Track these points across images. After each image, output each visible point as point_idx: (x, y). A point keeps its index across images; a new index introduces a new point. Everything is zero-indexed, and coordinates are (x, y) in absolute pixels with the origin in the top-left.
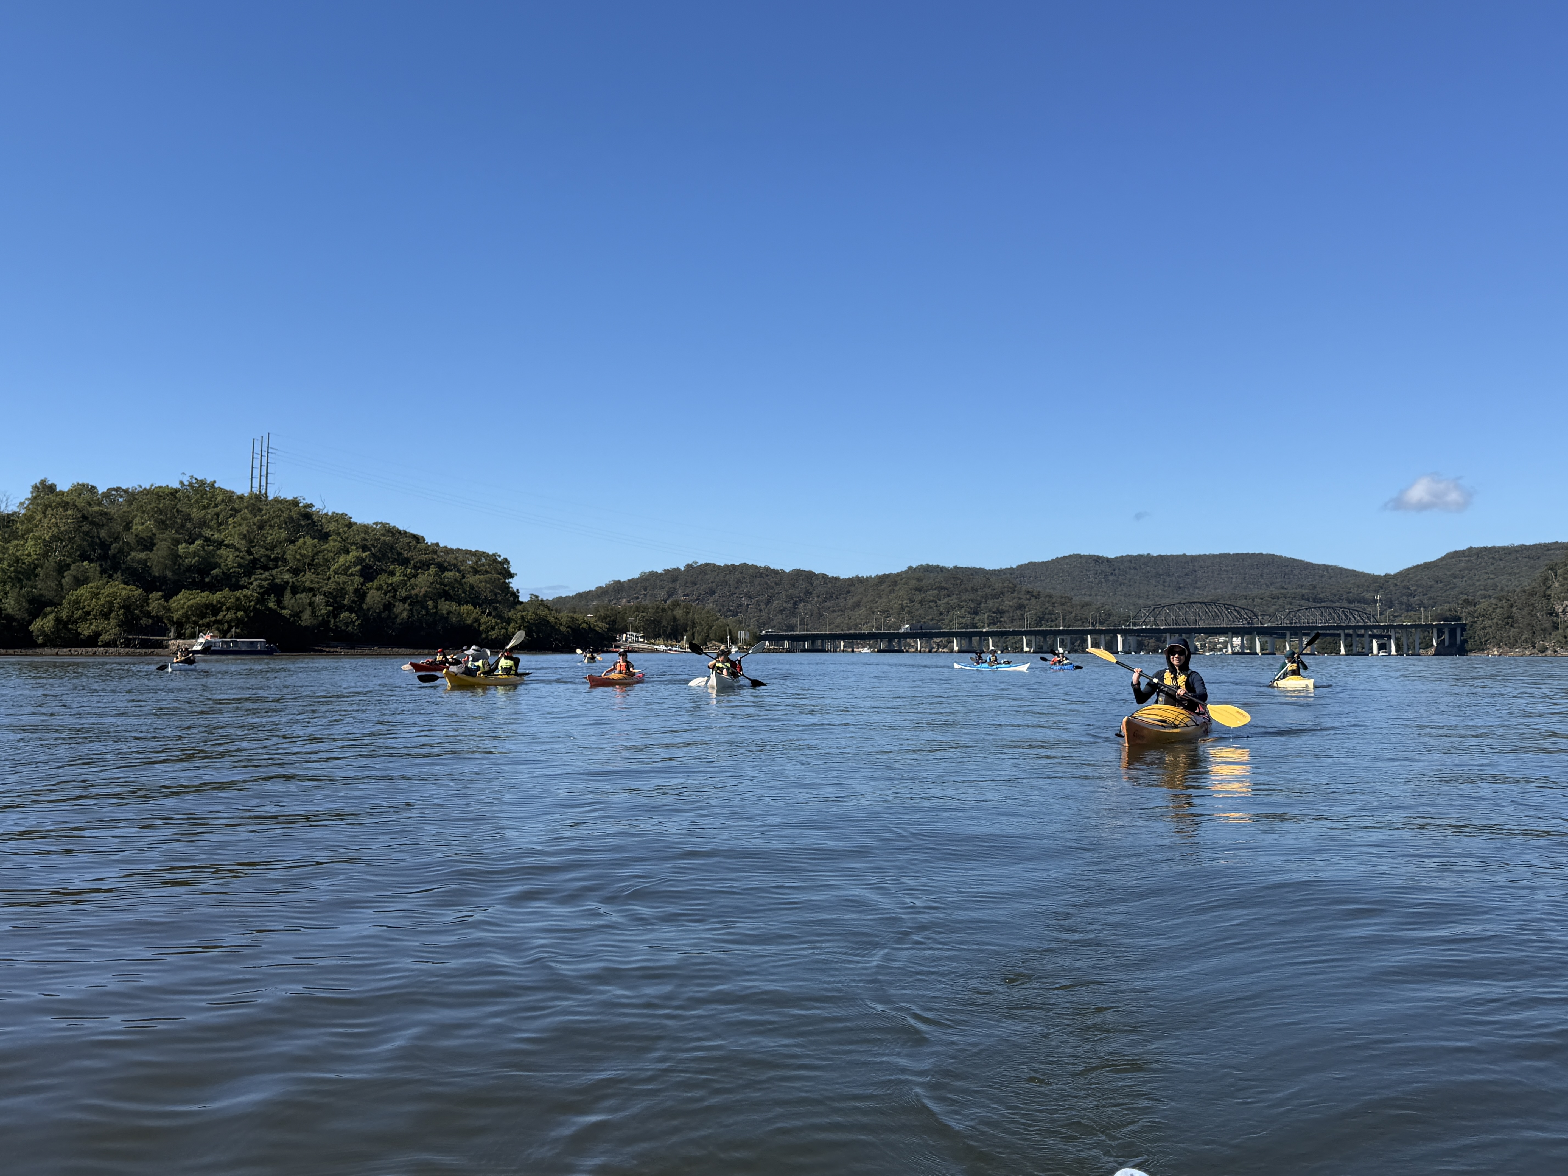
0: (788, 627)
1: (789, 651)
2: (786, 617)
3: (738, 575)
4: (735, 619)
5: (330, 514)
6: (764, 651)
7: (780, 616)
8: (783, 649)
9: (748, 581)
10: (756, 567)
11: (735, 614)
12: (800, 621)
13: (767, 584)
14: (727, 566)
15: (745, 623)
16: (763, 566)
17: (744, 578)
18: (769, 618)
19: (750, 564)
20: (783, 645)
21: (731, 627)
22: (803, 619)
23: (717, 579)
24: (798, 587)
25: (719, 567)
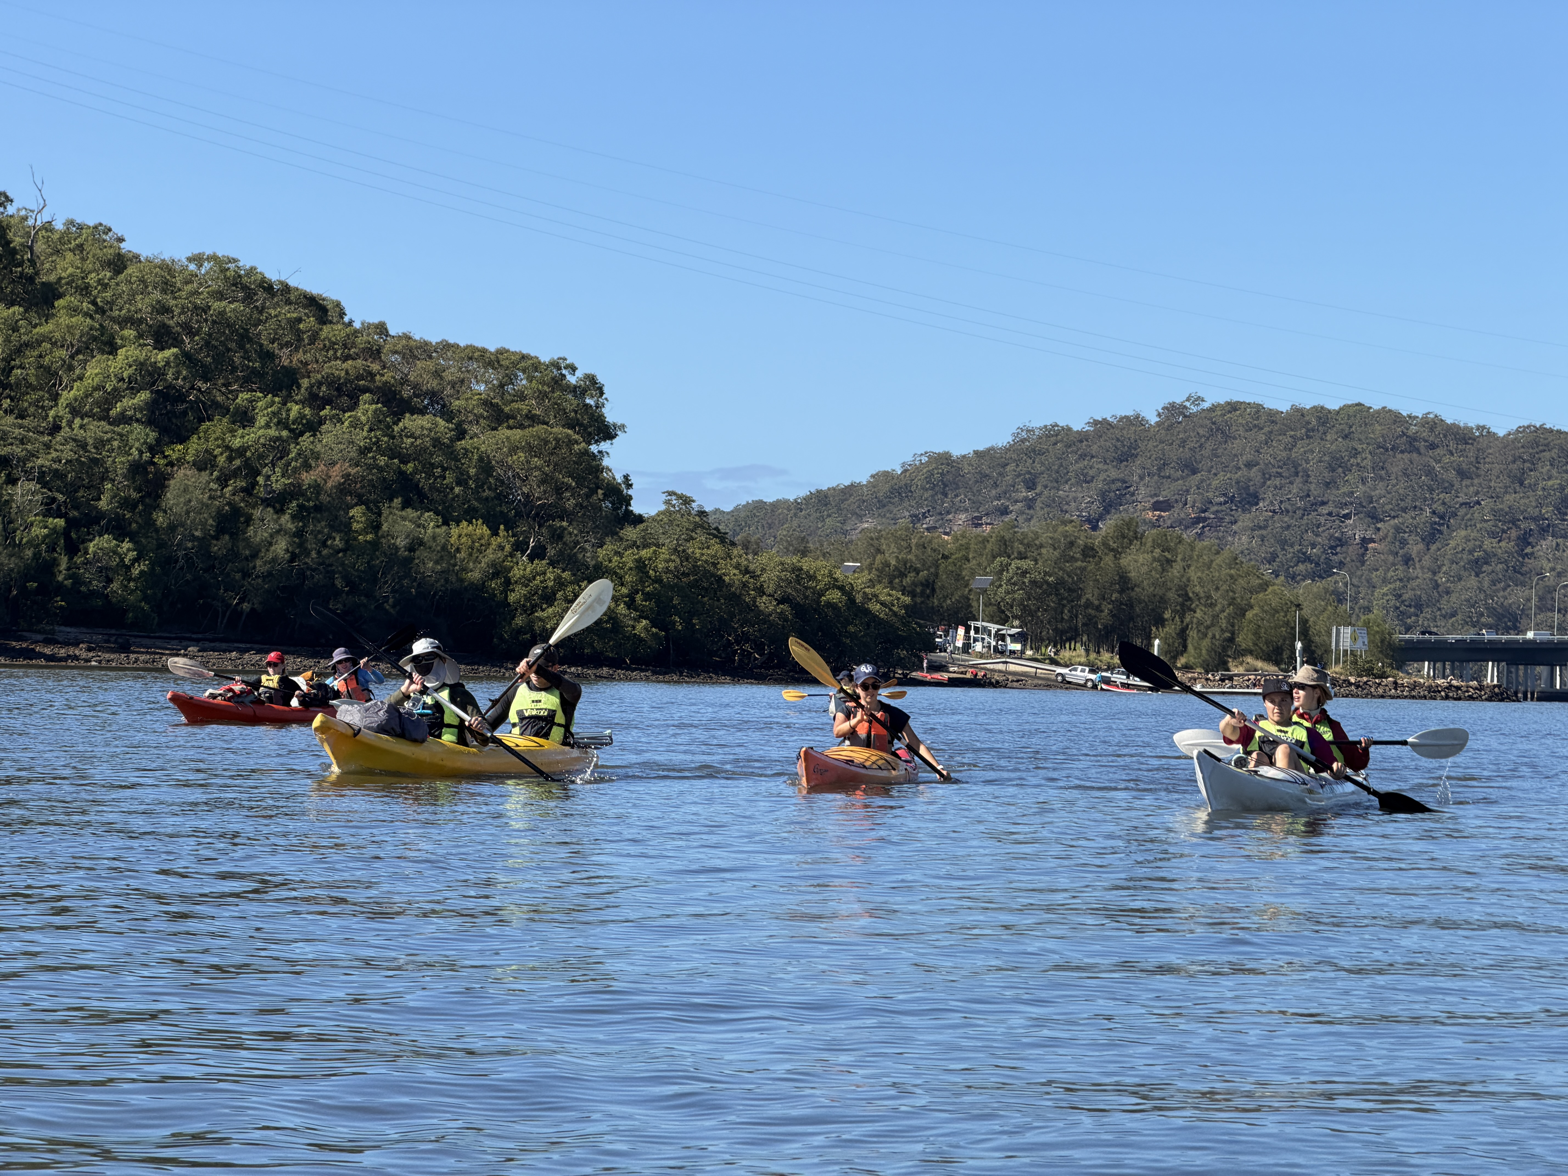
0: (1500, 617)
1: (1499, 695)
2: (1493, 583)
3: (1334, 443)
4: (1320, 584)
5: (59, 225)
6: (1416, 693)
7: (1473, 582)
8: (1481, 688)
9: (1368, 463)
10: (1395, 418)
11: (1323, 571)
12: (1541, 599)
13: (1430, 472)
14: (1298, 413)
15: (1355, 600)
16: (1419, 412)
17: (1355, 453)
18: (1437, 586)
19: (1376, 406)
20: (1479, 676)
21: (1306, 612)
22: (1551, 590)
23: (1266, 456)
24: (1533, 487)
25: (1273, 416)
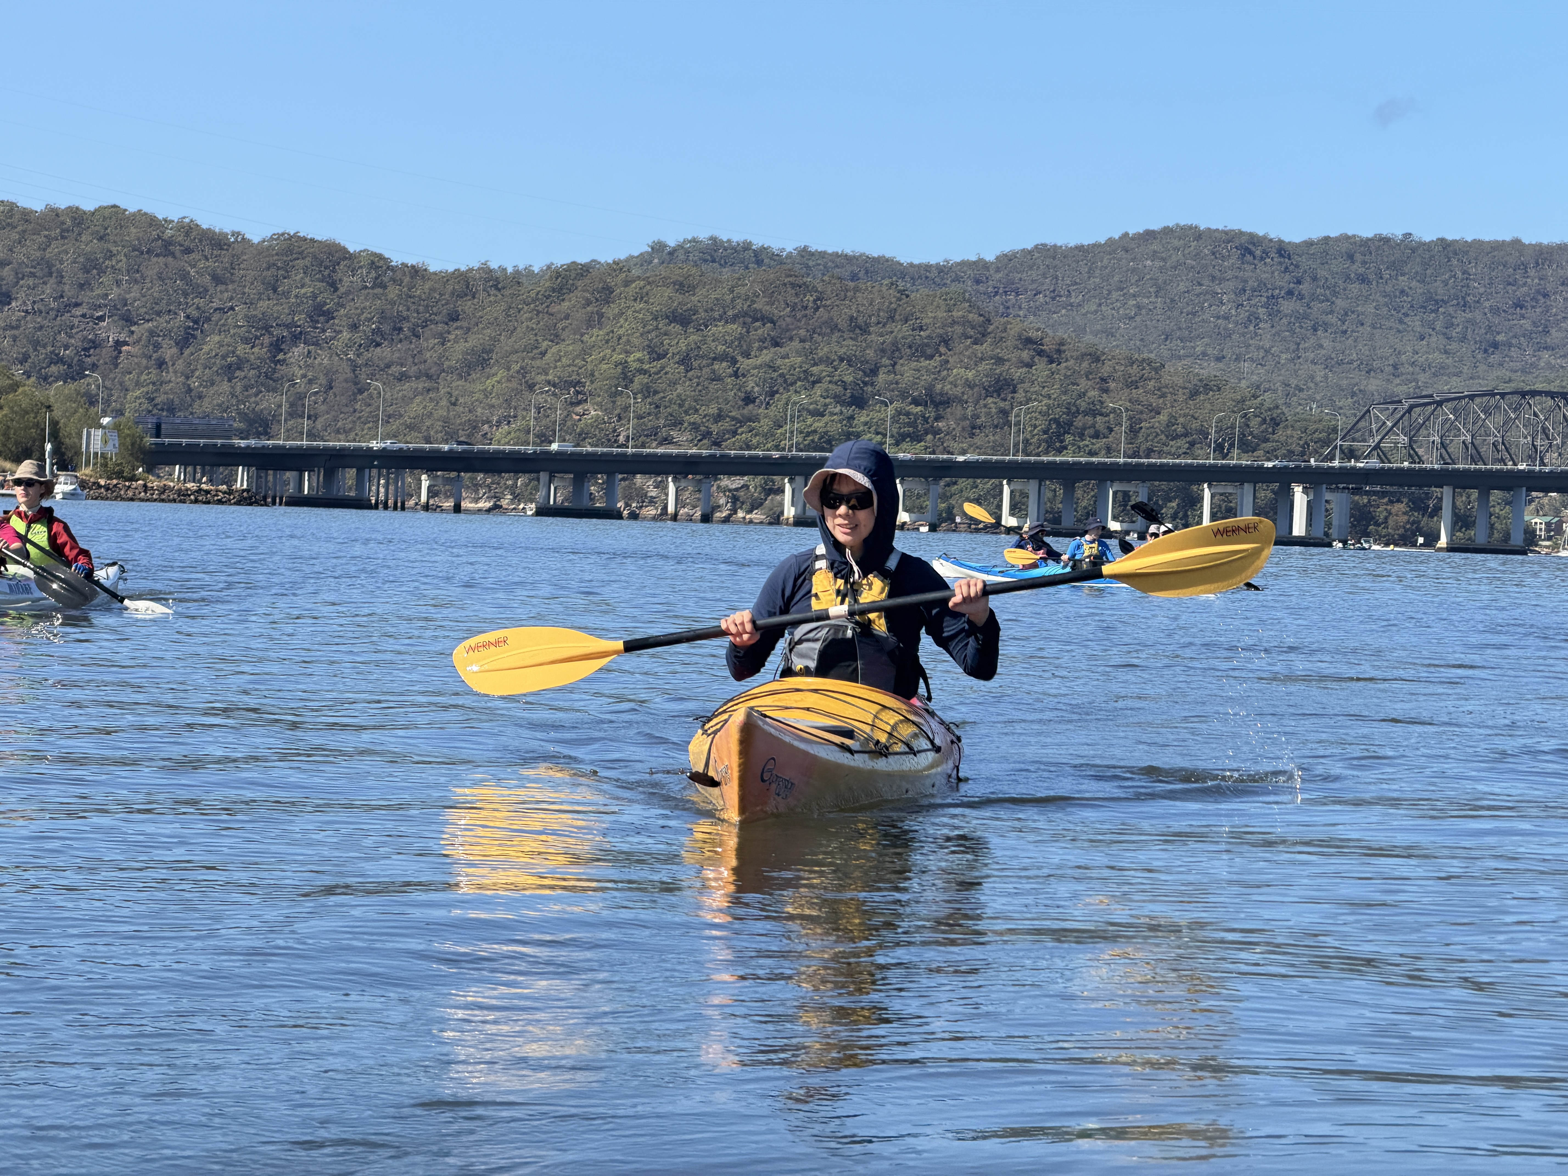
0: (251, 422)
1: (248, 499)
2: (246, 388)
3: (89, 245)
4: (72, 386)
6: (164, 496)
7: (225, 386)
8: (230, 492)
9: (123, 265)
10: (152, 221)
11: (74, 373)
12: (292, 405)
13: (185, 276)
14: (54, 213)
17: (110, 255)
22: (301, 397)
